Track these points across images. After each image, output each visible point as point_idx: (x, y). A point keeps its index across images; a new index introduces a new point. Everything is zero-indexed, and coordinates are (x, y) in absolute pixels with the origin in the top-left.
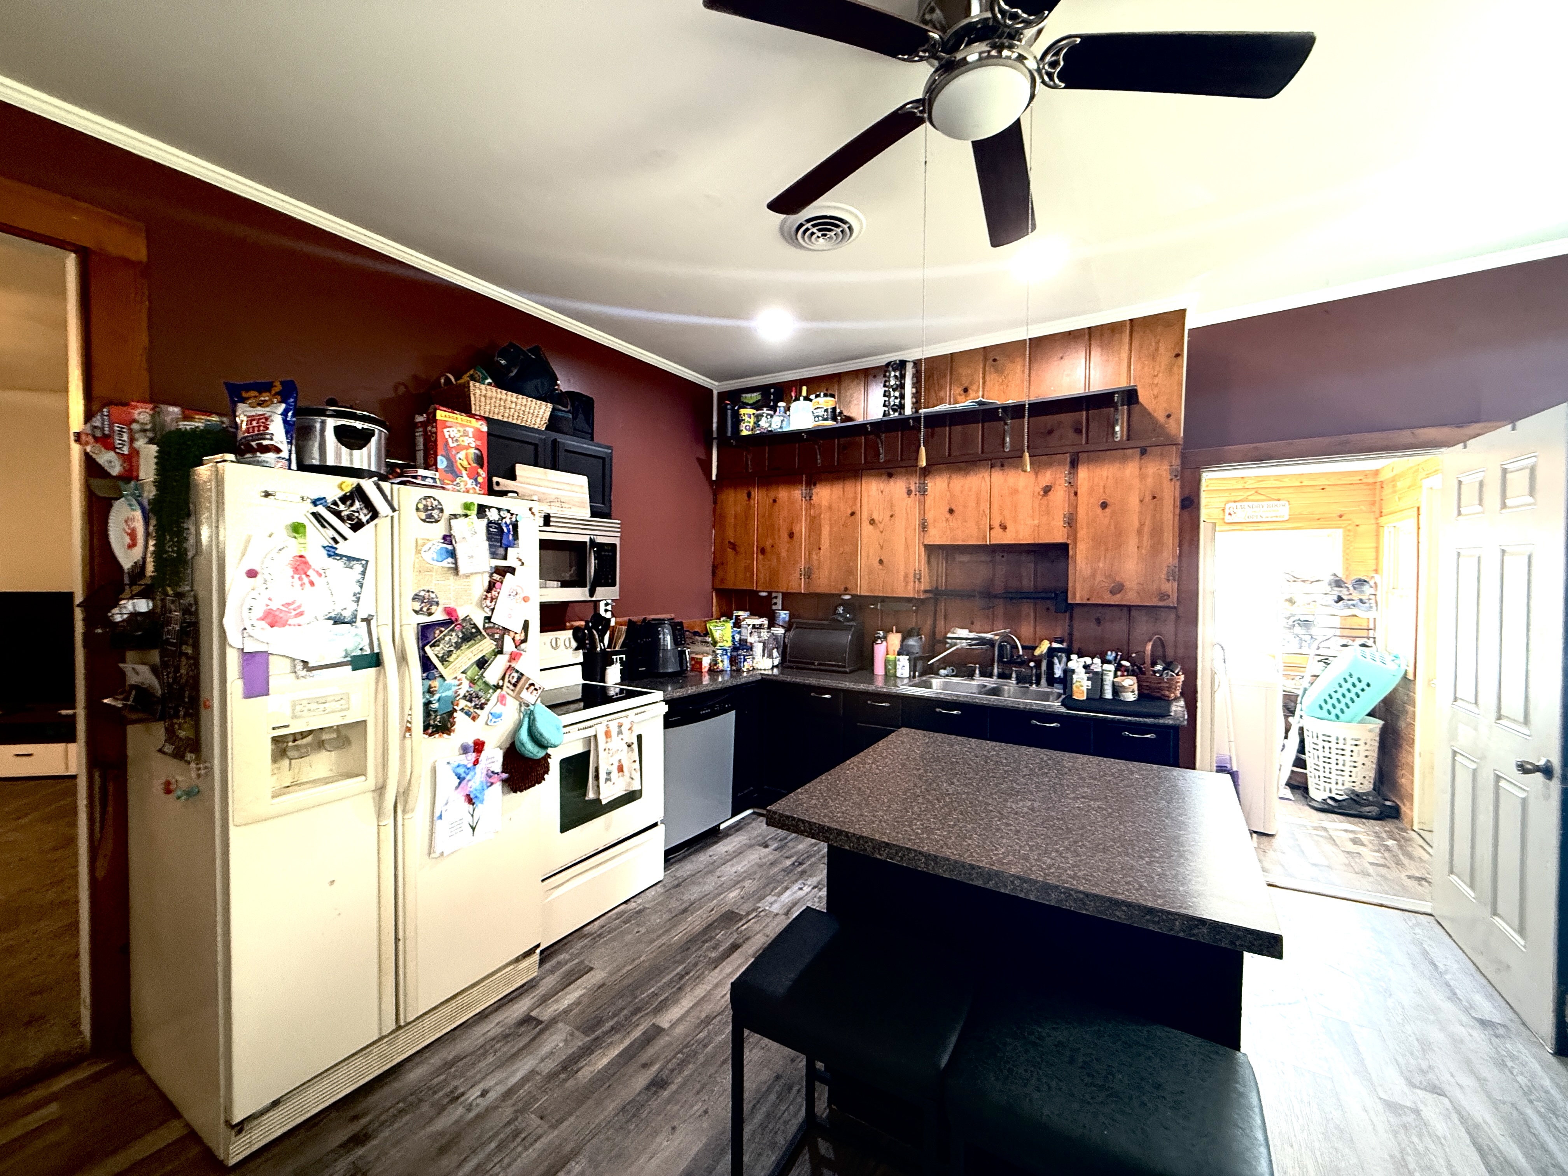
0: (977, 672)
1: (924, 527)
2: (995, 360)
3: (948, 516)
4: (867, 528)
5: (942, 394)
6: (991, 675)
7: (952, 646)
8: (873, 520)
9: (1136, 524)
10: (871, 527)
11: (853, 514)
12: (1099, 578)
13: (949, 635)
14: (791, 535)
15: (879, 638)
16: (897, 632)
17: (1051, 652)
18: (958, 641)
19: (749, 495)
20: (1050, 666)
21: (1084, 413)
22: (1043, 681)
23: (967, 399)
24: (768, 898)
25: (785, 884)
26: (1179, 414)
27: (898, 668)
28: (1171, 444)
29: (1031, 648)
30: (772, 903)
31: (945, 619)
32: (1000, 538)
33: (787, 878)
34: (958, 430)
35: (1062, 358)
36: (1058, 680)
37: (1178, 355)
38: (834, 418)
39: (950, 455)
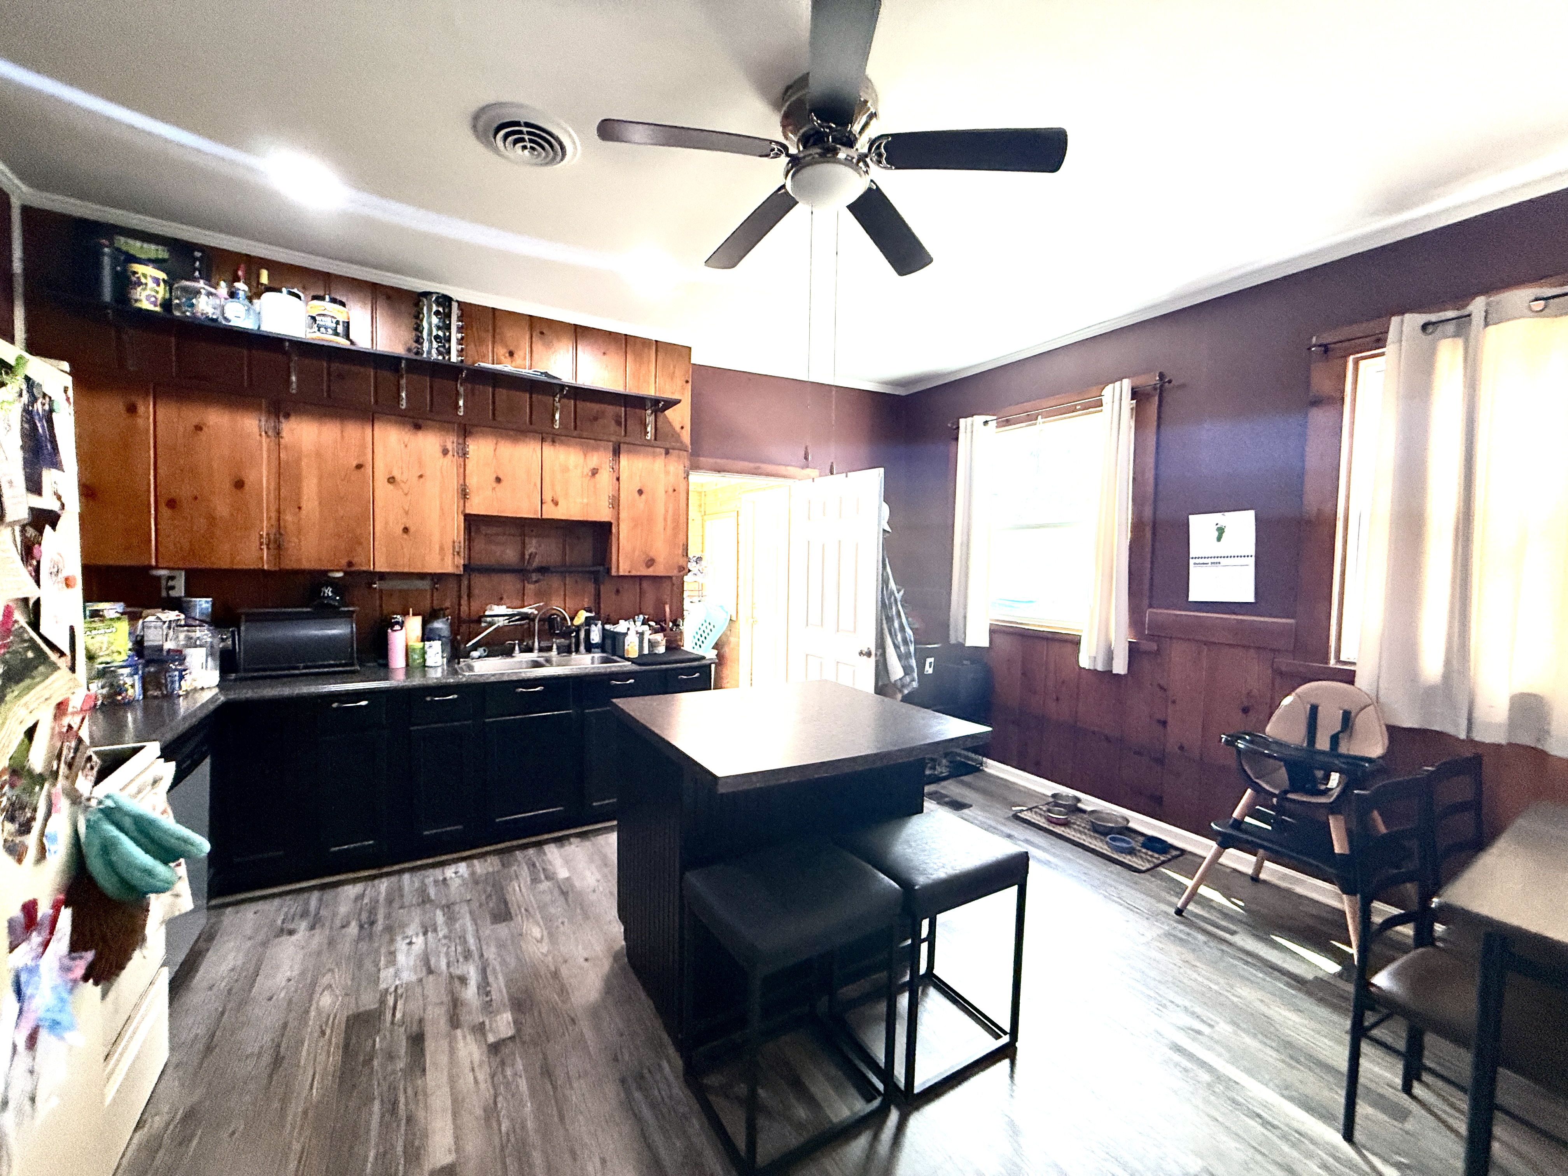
0: (517, 648)
1: (464, 494)
2: (542, 333)
3: (495, 485)
4: (383, 487)
5: (484, 349)
6: (530, 650)
7: (491, 624)
8: (393, 478)
9: (663, 511)
10: (391, 487)
11: (359, 467)
12: (637, 553)
13: (487, 613)
14: (239, 484)
15: (397, 623)
16: (414, 615)
17: (588, 622)
18: (496, 619)
19: (132, 409)
20: (588, 633)
21: (623, 409)
22: (582, 648)
23: (514, 364)
24: (383, 974)
25: (383, 950)
26: (688, 427)
27: (426, 656)
28: (683, 449)
29: (572, 619)
30: (396, 975)
31: (469, 596)
32: (552, 513)
33: (376, 945)
34: (503, 394)
35: (604, 354)
36: (596, 646)
37: (687, 382)
38: (347, 336)
39: (494, 419)
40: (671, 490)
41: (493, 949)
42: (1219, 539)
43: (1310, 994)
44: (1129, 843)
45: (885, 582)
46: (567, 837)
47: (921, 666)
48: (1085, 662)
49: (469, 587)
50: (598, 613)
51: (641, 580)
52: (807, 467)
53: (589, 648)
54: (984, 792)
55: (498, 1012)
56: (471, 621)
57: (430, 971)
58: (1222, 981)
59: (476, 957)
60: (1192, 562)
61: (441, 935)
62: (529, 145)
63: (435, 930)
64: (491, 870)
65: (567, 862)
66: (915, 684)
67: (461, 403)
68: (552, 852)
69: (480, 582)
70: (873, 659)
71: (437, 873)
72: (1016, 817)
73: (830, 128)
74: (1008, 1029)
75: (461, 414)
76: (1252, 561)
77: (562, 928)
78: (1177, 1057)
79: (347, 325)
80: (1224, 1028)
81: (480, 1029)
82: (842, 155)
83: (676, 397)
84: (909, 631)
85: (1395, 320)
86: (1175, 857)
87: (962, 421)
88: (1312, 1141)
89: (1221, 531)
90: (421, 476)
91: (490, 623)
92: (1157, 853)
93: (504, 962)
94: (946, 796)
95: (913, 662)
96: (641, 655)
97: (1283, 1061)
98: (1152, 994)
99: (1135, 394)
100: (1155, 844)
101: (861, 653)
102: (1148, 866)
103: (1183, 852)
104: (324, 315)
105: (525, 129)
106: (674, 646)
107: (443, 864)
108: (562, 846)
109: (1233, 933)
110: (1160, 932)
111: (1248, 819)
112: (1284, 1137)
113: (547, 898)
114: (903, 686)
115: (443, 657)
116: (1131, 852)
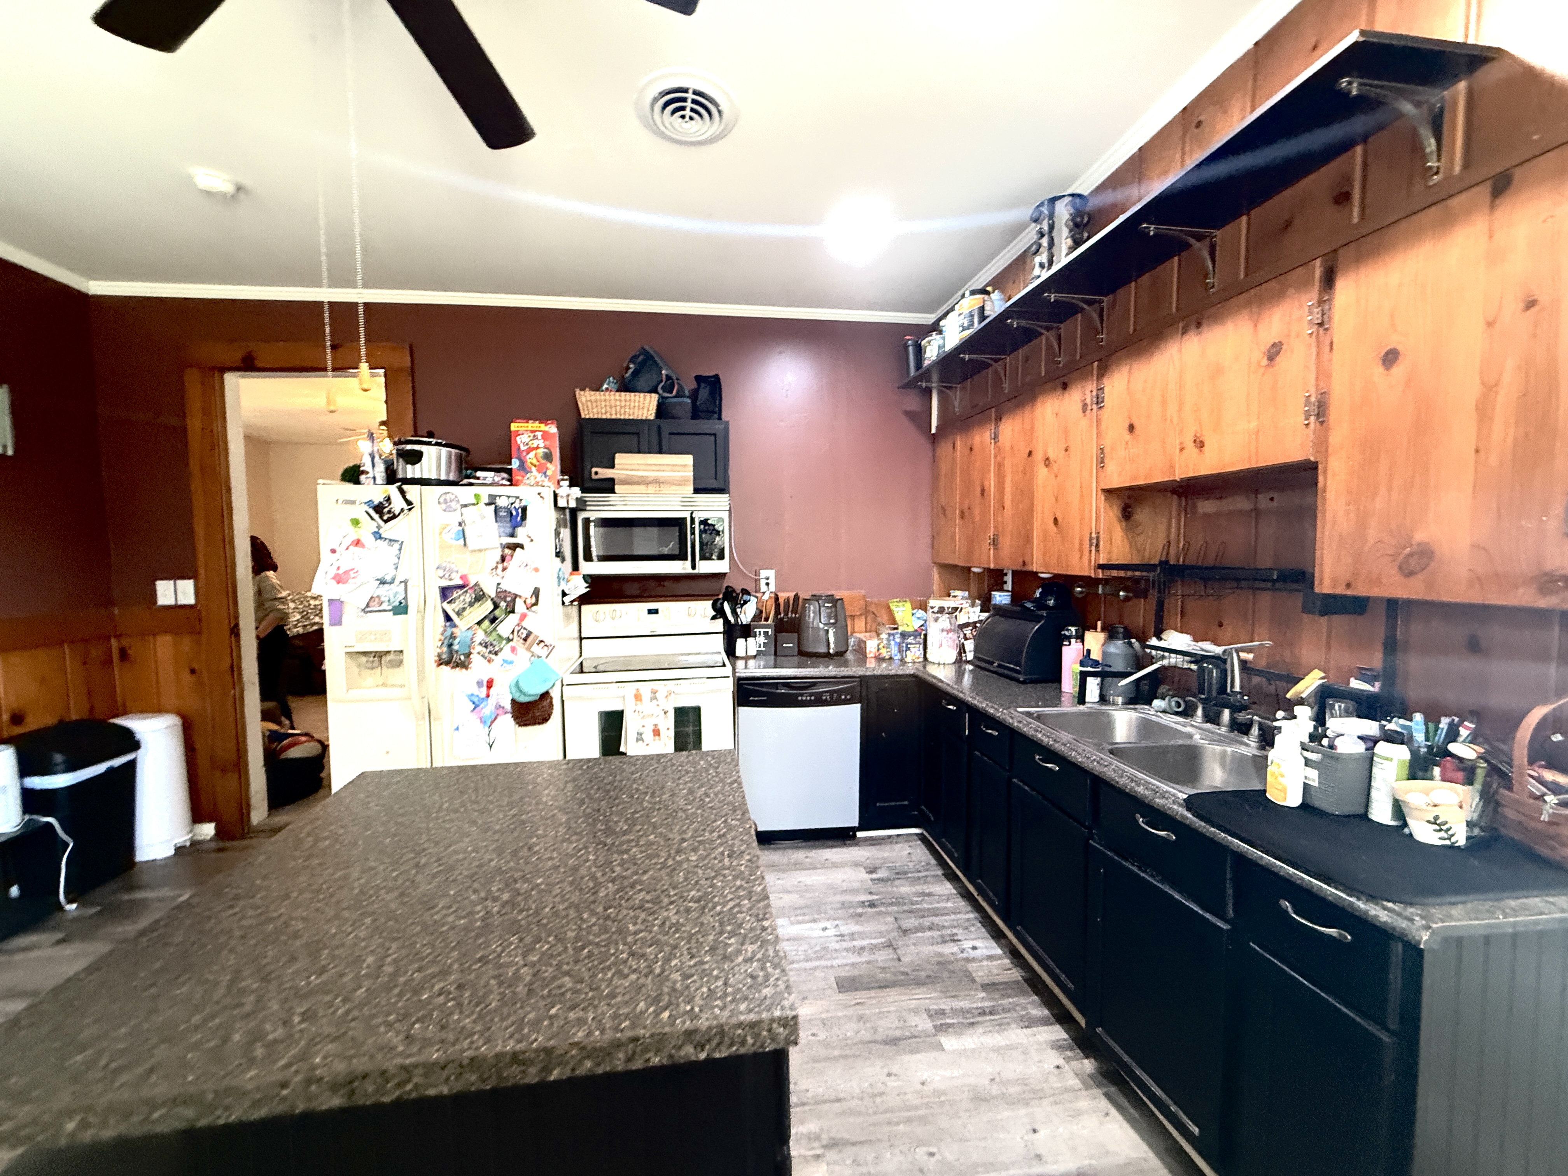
1: (1101, 460)
2: (1199, 123)
3: (1128, 437)
4: (1042, 472)
8: (1048, 459)
10: (1047, 471)
11: (1030, 454)
12: (1372, 534)
14: (983, 492)
19: (954, 445)
21: (1359, 149)
32: (1193, 465)
34: (1146, 281)
39: (1133, 330)
75: (1104, 343)
90: (1067, 449)
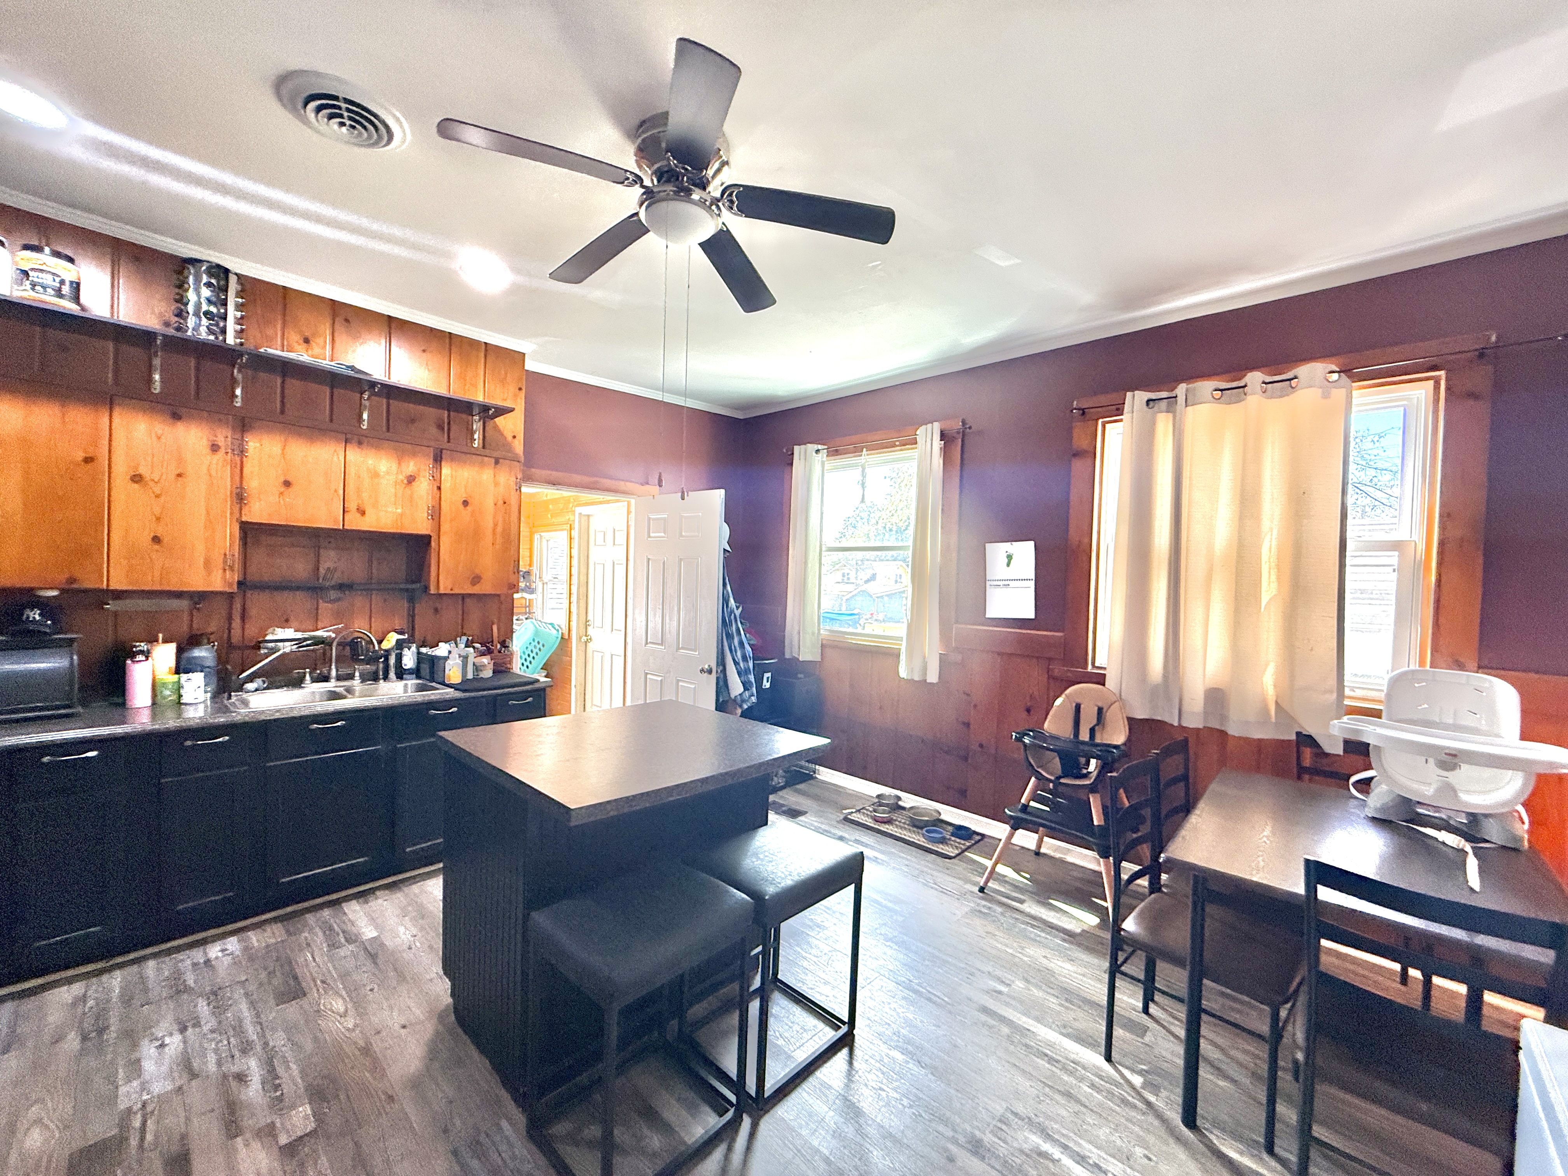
0: (308, 677)
2: (347, 321)
3: (282, 489)
4: (127, 486)
5: (270, 332)
6: (326, 679)
7: (274, 651)
9: (491, 524)
11: (88, 460)
12: (461, 568)
13: (268, 638)
15: (142, 652)
16: (165, 641)
17: (400, 645)
18: (280, 644)
20: (399, 658)
21: (446, 413)
22: (392, 675)
23: (310, 352)
24: (122, 1090)
25: (121, 1062)
26: (521, 436)
27: (182, 692)
28: (515, 459)
29: (380, 642)
30: (144, 1088)
31: (243, 618)
32: (356, 523)
33: (109, 1057)
34: (294, 385)
35: (424, 351)
36: (410, 672)
37: (520, 389)
38: (76, 299)
39: (282, 412)
40: (501, 502)
41: (281, 1034)
42: (1008, 565)
43: (1079, 945)
44: (941, 833)
45: (726, 601)
46: (372, 891)
47: (759, 681)
48: (903, 673)
49: (244, 609)
50: (412, 635)
51: (463, 599)
52: (648, 484)
53: (401, 674)
54: (816, 798)
55: (293, 1107)
56: (243, 648)
57: (193, 1075)
58: (1015, 944)
59: (259, 1048)
60: (988, 583)
61: (206, 1029)
62: (348, 123)
63: (197, 1024)
64: (273, 941)
65: (372, 920)
66: (754, 699)
67: (238, 392)
68: (354, 910)
69: (258, 603)
70: (714, 675)
71: (198, 955)
72: (846, 819)
73: (686, 169)
74: (846, 1020)
75: (238, 405)
76: (1032, 584)
77: (371, 996)
78: (984, 1018)
79: (76, 287)
80: (1019, 984)
81: (269, 1132)
82: (695, 196)
83: (508, 404)
84: (748, 648)
85: (1129, 394)
86: (979, 841)
87: (796, 448)
88: (1084, 1068)
89: (1010, 557)
90: (179, 475)
91: (272, 649)
92: (964, 840)
93: (296, 1046)
94: (783, 805)
95: (752, 678)
96: (465, 681)
97: (1061, 1005)
98: (962, 965)
99: (943, 436)
100: (962, 832)
101: (702, 671)
102: (957, 852)
103: (983, 836)
104: (42, 271)
105: (344, 105)
106: (503, 668)
107: (204, 942)
108: (367, 902)
109: (1022, 902)
110: (966, 909)
111: (1032, 804)
112: (1064, 1069)
113: (350, 964)
114: (743, 701)
115: (206, 692)
116: (943, 841)
